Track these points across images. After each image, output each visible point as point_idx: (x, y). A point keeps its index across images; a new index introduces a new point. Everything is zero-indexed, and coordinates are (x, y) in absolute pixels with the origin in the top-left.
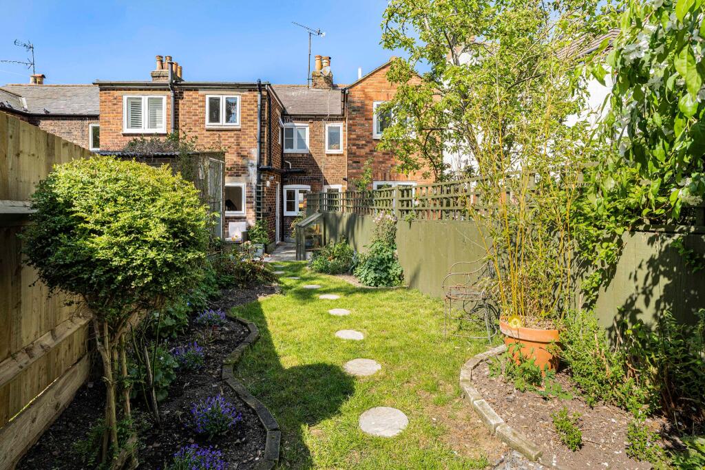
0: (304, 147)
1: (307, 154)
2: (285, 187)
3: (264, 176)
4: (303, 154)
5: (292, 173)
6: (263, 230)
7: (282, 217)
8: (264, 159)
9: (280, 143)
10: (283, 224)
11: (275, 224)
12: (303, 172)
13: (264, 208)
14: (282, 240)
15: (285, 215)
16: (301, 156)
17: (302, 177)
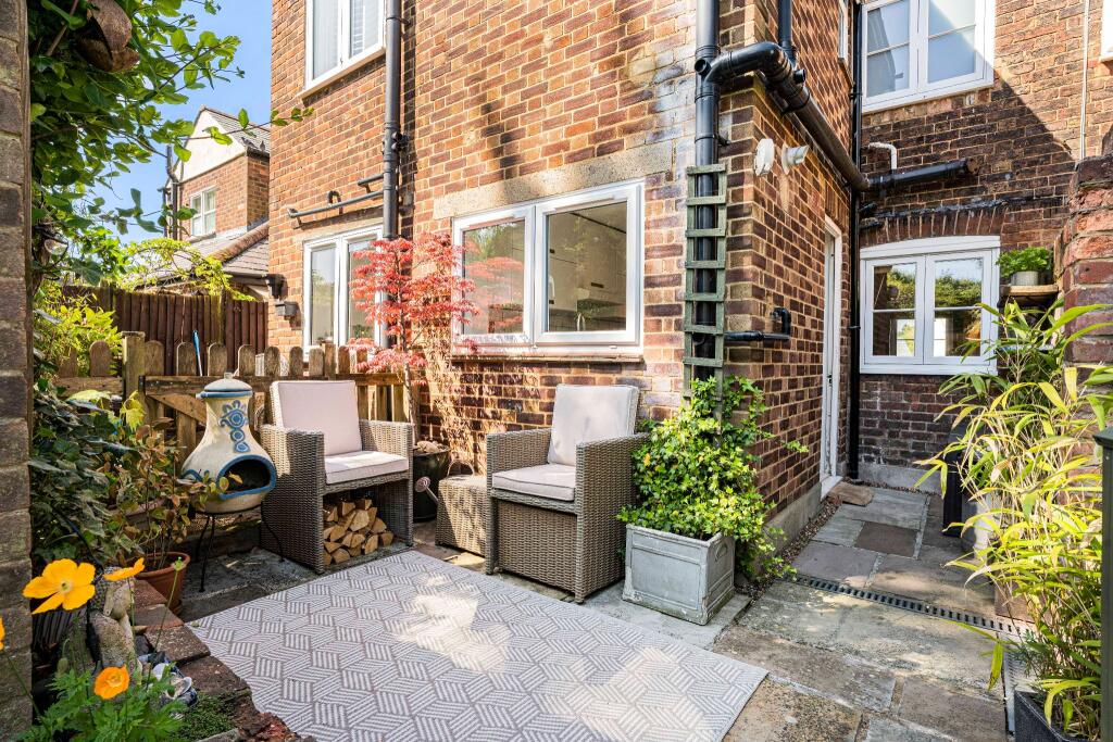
0: (970, 63)
1: (983, 92)
2: (865, 252)
3: (738, 118)
4: (957, 99)
5: (898, 189)
6: (730, 438)
7: (854, 379)
8: (740, 17)
9: (844, 53)
10: (855, 405)
11: (816, 403)
12: (961, 178)
13: (737, 308)
14: (852, 472)
15: (864, 369)
16: (947, 107)
17: (953, 202)
